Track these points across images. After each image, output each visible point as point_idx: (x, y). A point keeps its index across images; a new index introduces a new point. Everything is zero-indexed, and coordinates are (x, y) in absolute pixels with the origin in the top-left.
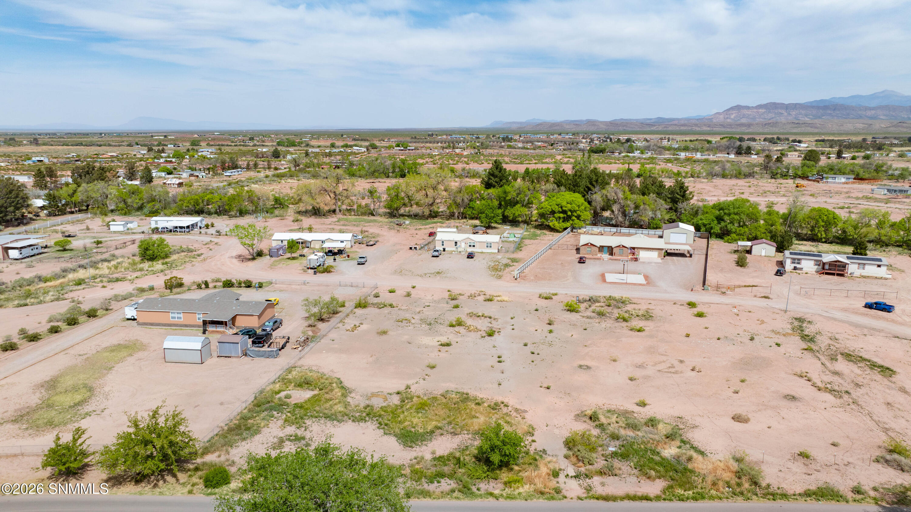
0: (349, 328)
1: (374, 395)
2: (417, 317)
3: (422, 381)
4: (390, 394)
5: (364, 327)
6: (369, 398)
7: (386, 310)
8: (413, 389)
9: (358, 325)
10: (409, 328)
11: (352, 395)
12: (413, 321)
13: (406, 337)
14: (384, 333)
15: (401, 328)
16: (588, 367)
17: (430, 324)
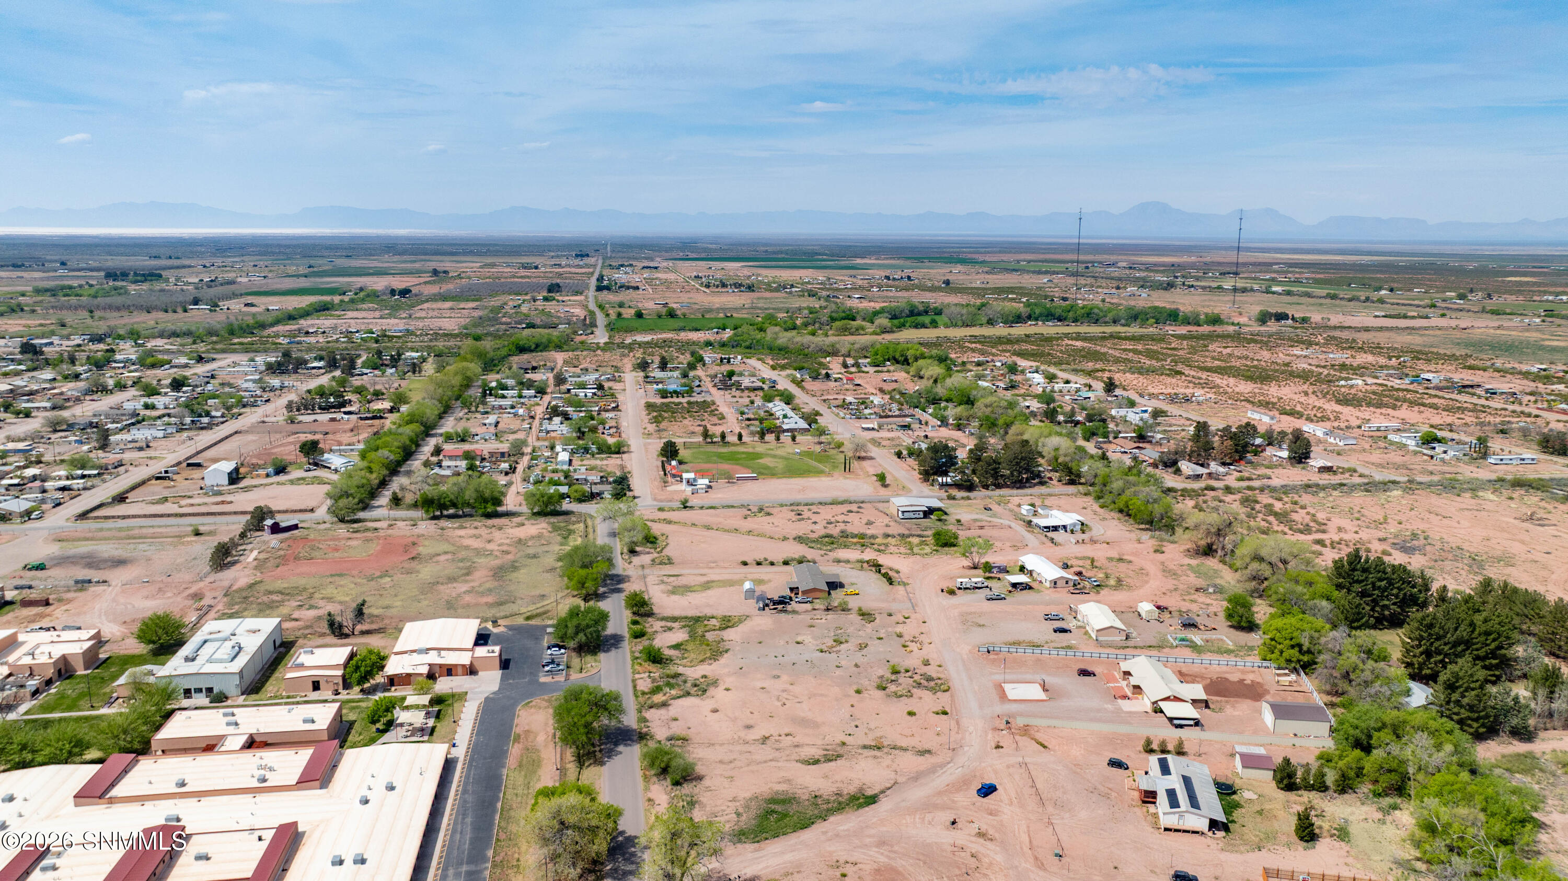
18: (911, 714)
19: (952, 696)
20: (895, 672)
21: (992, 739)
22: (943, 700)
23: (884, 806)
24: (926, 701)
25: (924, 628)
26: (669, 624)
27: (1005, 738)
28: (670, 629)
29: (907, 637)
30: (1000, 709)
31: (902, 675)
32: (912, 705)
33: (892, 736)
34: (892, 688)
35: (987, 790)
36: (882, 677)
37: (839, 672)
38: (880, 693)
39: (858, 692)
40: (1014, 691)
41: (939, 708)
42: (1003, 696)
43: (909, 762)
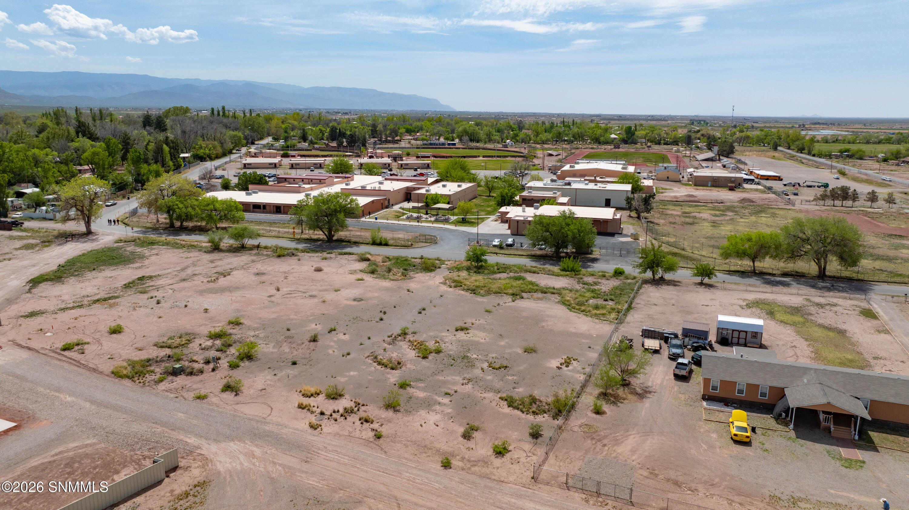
0: (575, 363)
1: (541, 299)
2: (477, 372)
3: (501, 303)
4: (528, 298)
5: (554, 363)
6: (544, 297)
7: (521, 392)
8: (510, 300)
9: (563, 367)
10: (494, 355)
11: (557, 300)
12: (485, 365)
13: (502, 343)
14: (529, 351)
15: (506, 356)
16: (355, 300)
17: (465, 357)
23: (18, 282)
33: (101, 311)
38: (207, 331)
43: (41, 305)
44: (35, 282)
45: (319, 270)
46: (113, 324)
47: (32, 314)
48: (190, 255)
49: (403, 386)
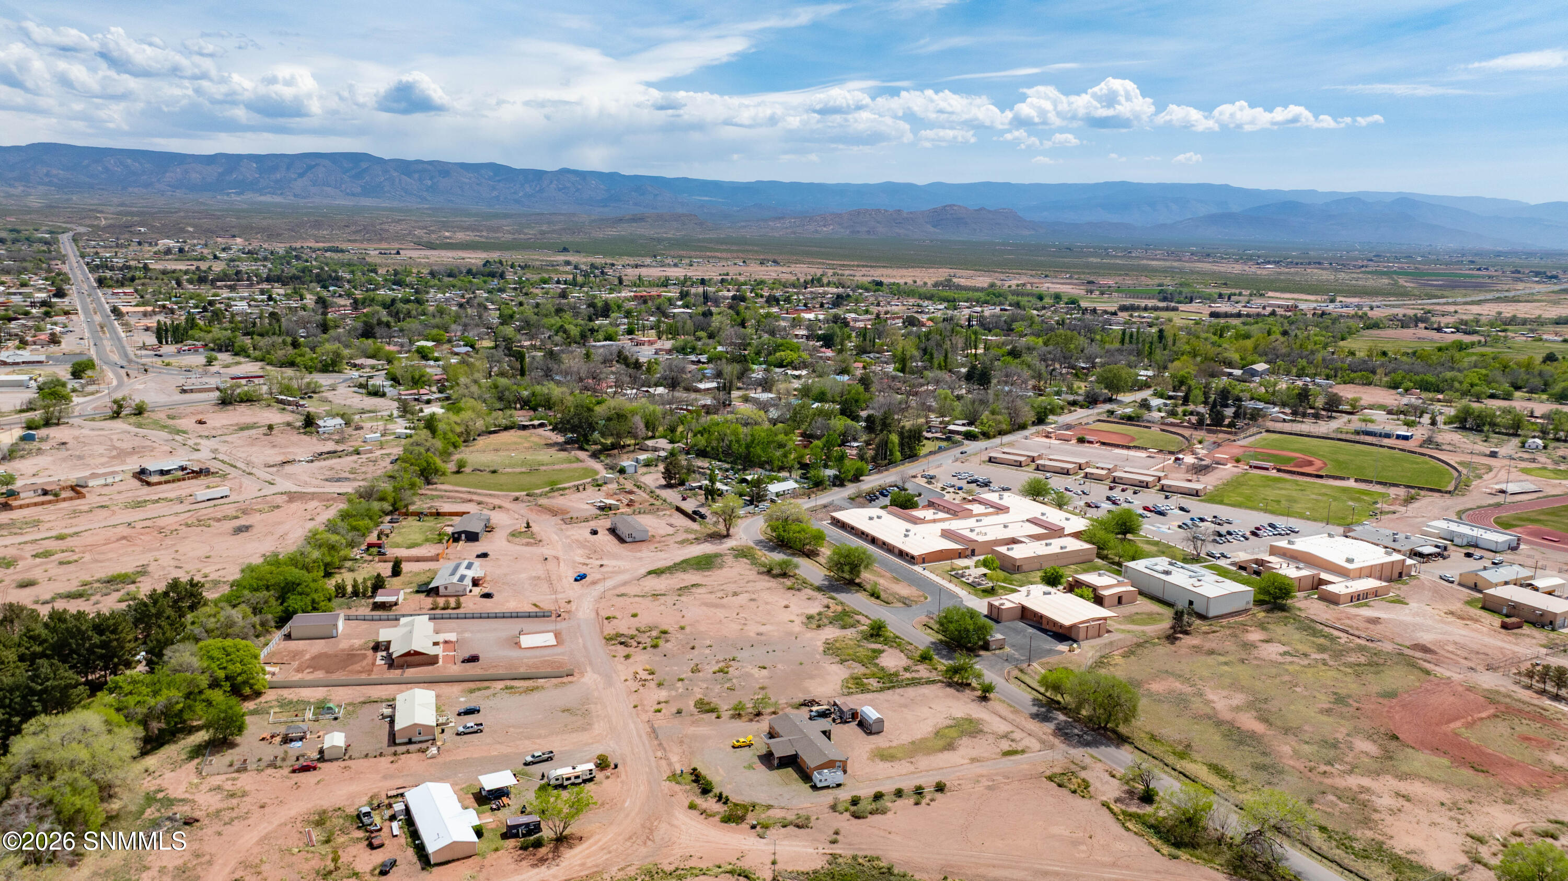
1: (850, 668)
3: (821, 662)
4: (844, 665)
6: (855, 667)
8: (832, 662)
18: (634, 616)
19: (602, 632)
20: (655, 646)
21: (573, 606)
22: (609, 629)
23: (643, 571)
24: (624, 626)
25: (634, 699)
26: (914, 675)
27: (564, 607)
28: (906, 669)
29: (652, 685)
30: (561, 626)
31: (648, 645)
32: (635, 622)
33: (647, 602)
34: (654, 633)
35: (581, 578)
36: (667, 641)
37: (708, 643)
38: (664, 627)
39: (682, 628)
40: (548, 639)
41: (615, 622)
42: (557, 635)
43: (632, 590)
44: (650, 573)
45: (786, 607)
46: (634, 612)
47: (622, 595)
48: (748, 572)
49: (682, 680)
